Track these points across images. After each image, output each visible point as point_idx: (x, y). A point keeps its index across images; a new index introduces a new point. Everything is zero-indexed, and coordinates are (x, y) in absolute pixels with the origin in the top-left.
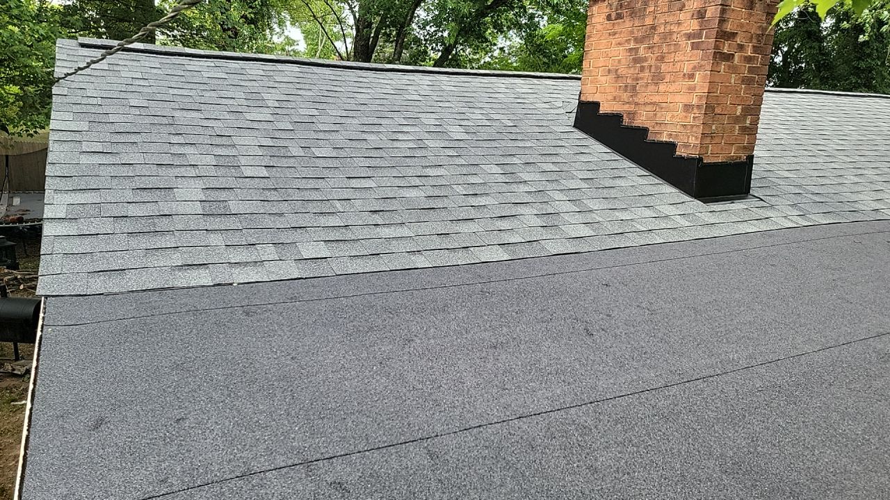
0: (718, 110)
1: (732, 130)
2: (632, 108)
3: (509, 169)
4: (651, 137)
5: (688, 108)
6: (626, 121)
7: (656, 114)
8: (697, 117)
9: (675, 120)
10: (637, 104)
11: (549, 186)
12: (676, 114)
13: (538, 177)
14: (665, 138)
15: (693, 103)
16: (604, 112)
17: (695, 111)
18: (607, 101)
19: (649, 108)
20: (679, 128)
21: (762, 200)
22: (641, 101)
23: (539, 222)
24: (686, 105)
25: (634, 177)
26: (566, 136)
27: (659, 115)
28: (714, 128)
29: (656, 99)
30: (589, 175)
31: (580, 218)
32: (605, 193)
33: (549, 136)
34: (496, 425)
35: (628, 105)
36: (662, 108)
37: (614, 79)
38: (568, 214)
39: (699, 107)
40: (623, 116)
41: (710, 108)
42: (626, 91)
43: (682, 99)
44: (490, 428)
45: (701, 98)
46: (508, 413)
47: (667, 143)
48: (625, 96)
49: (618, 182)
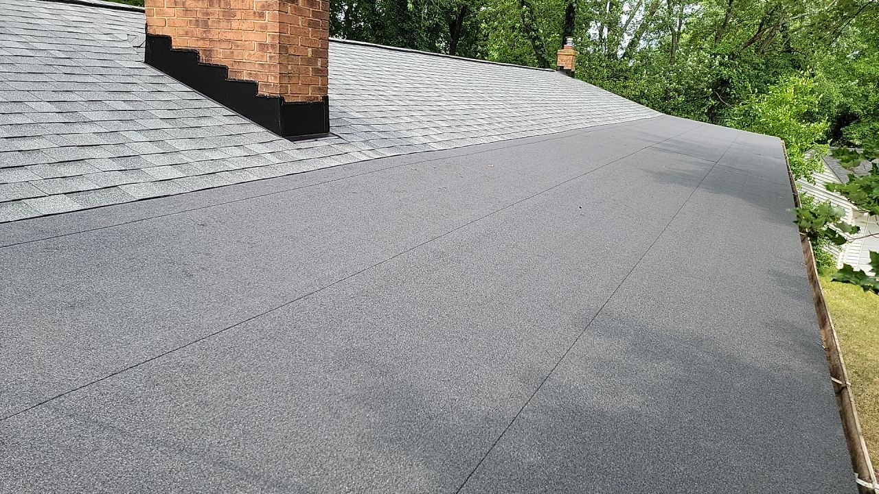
0: (291, 51)
1: (307, 72)
2: (207, 45)
3: (67, 107)
4: (231, 76)
5: (263, 46)
6: (203, 58)
7: (232, 52)
8: (273, 57)
9: (253, 59)
10: (211, 41)
11: (123, 126)
12: (252, 53)
13: (108, 116)
14: (245, 78)
15: (267, 42)
16: (177, 48)
17: (270, 50)
18: (180, 36)
19: (224, 45)
20: (257, 68)
21: (341, 138)
22: (216, 37)
23: (115, 165)
24: (261, 44)
25: (219, 117)
26: (137, 72)
27: (236, 53)
28: (290, 68)
29: (230, 36)
30: (171, 115)
31: (166, 160)
32: (191, 133)
33: (115, 71)
34: (82, 389)
35: (202, 41)
36: (238, 46)
37: (182, 12)
38: (151, 156)
39: (272, 45)
40: (199, 53)
41: (283, 49)
42: (197, 26)
43: (255, 38)
44: (73, 395)
45: (273, 37)
46: (97, 373)
47: (247, 83)
48: (198, 31)
49: (204, 122)
